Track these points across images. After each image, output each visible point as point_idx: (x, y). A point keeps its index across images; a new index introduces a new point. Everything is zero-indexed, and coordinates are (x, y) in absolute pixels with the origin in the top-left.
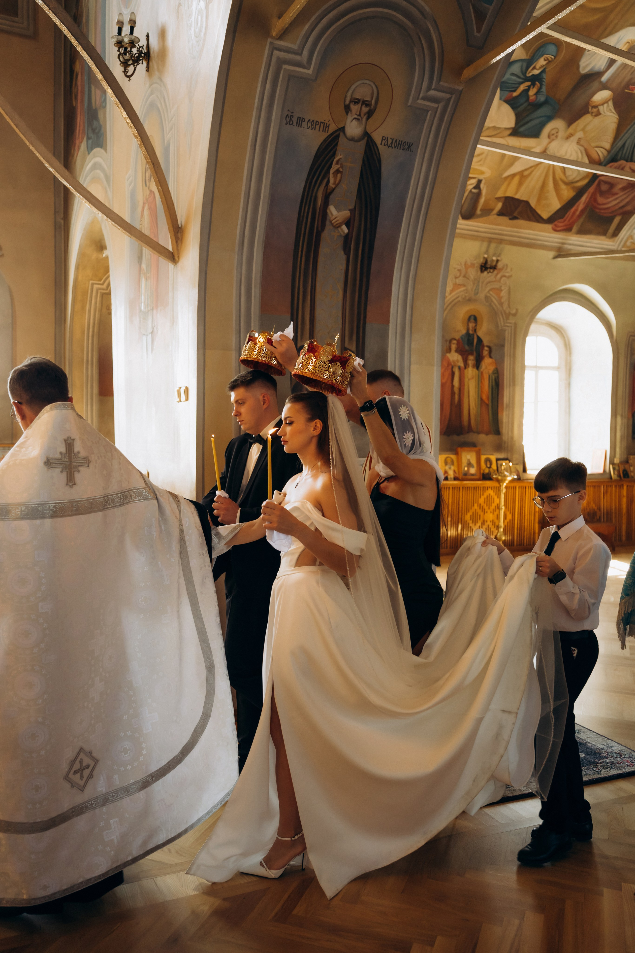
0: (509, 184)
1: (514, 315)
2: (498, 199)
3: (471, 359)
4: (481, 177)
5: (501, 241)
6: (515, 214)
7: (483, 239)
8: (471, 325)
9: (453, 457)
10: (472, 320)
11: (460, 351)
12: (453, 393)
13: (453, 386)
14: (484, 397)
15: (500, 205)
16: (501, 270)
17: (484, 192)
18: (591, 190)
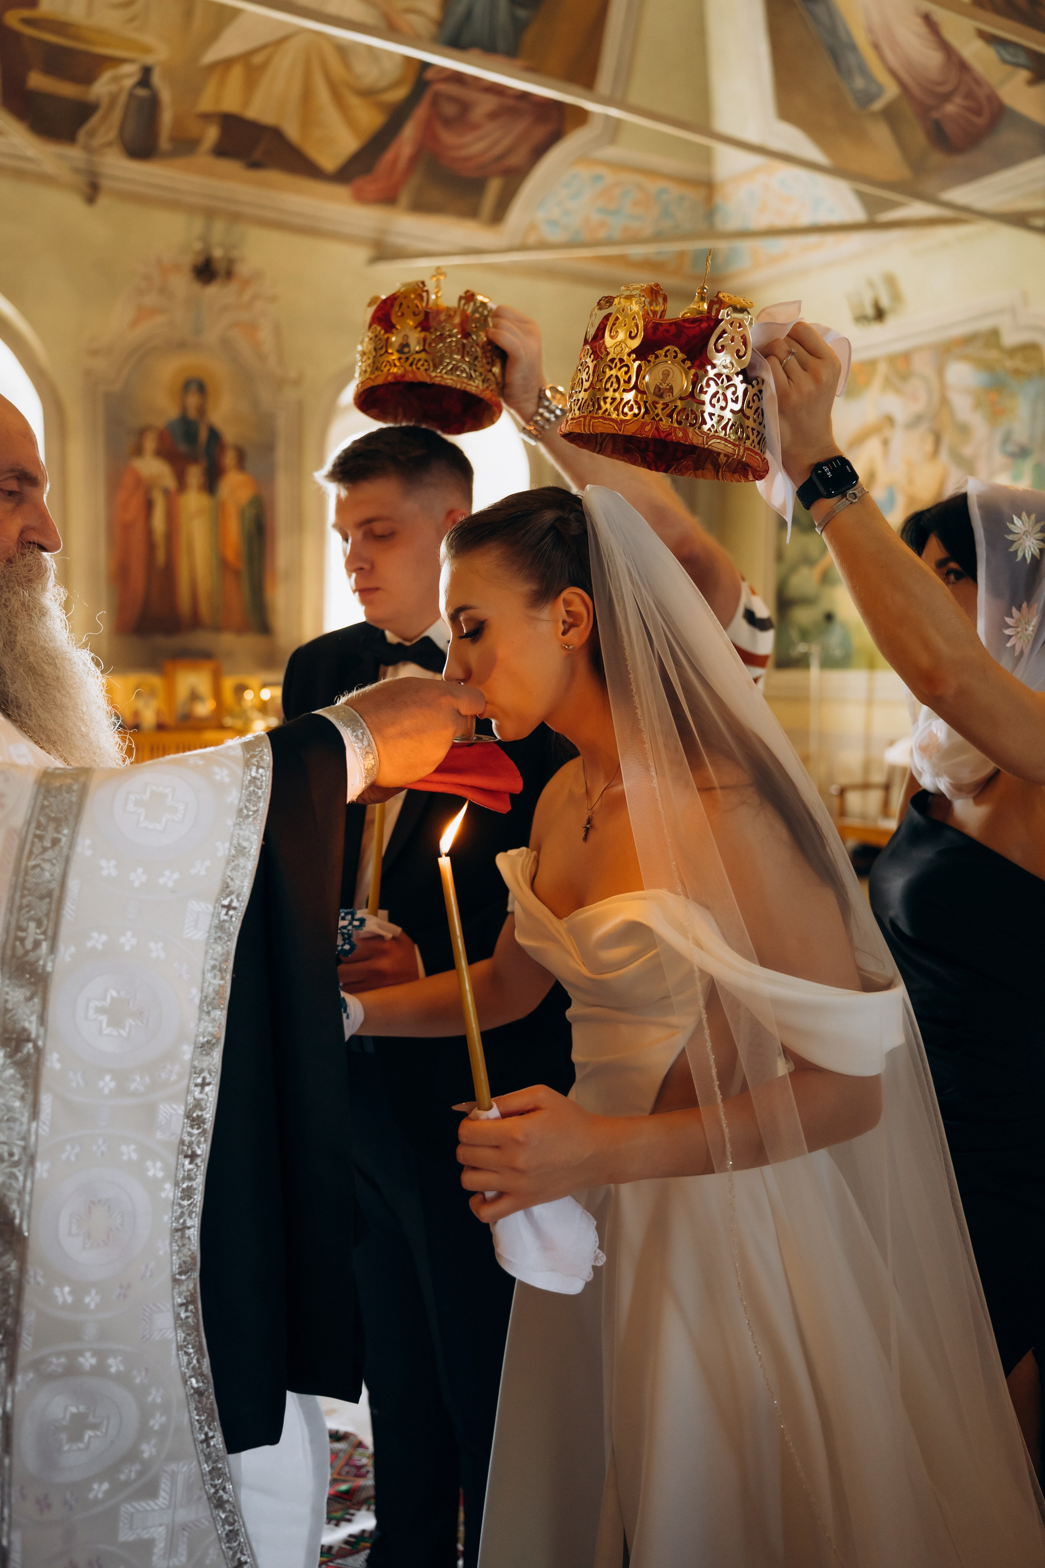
0: (222, 84)
1: (297, 382)
2: (206, 117)
3: (195, 474)
4: (149, 60)
5: (235, 218)
6: (257, 155)
7: (191, 210)
8: (193, 400)
9: (155, 680)
10: (194, 388)
11: (166, 453)
12: (151, 546)
13: (149, 532)
14: (231, 554)
15: (212, 134)
16: (247, 282)
17: (166, 96)
18: (421, 112)
